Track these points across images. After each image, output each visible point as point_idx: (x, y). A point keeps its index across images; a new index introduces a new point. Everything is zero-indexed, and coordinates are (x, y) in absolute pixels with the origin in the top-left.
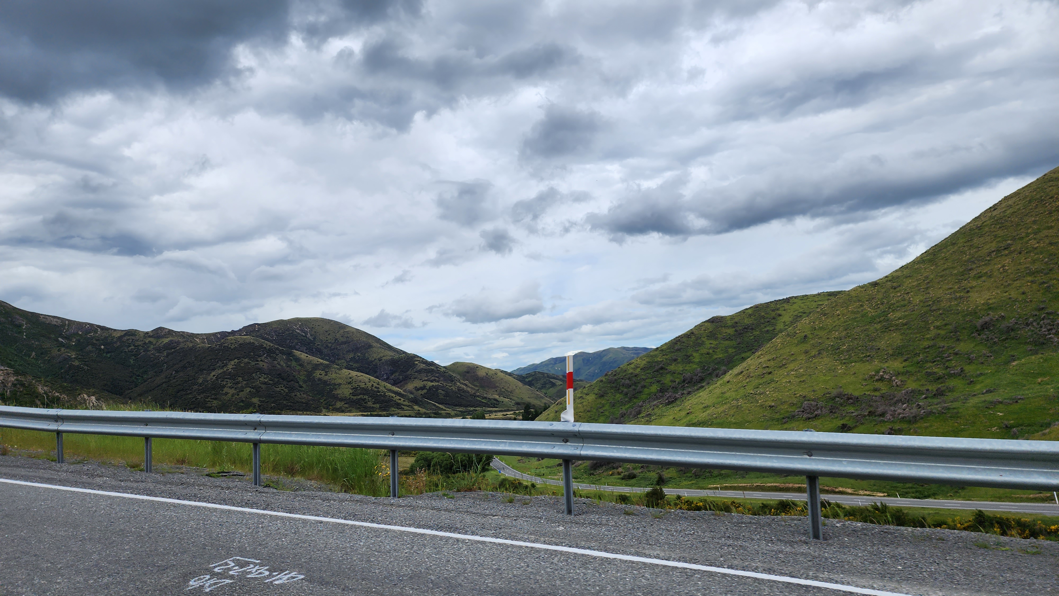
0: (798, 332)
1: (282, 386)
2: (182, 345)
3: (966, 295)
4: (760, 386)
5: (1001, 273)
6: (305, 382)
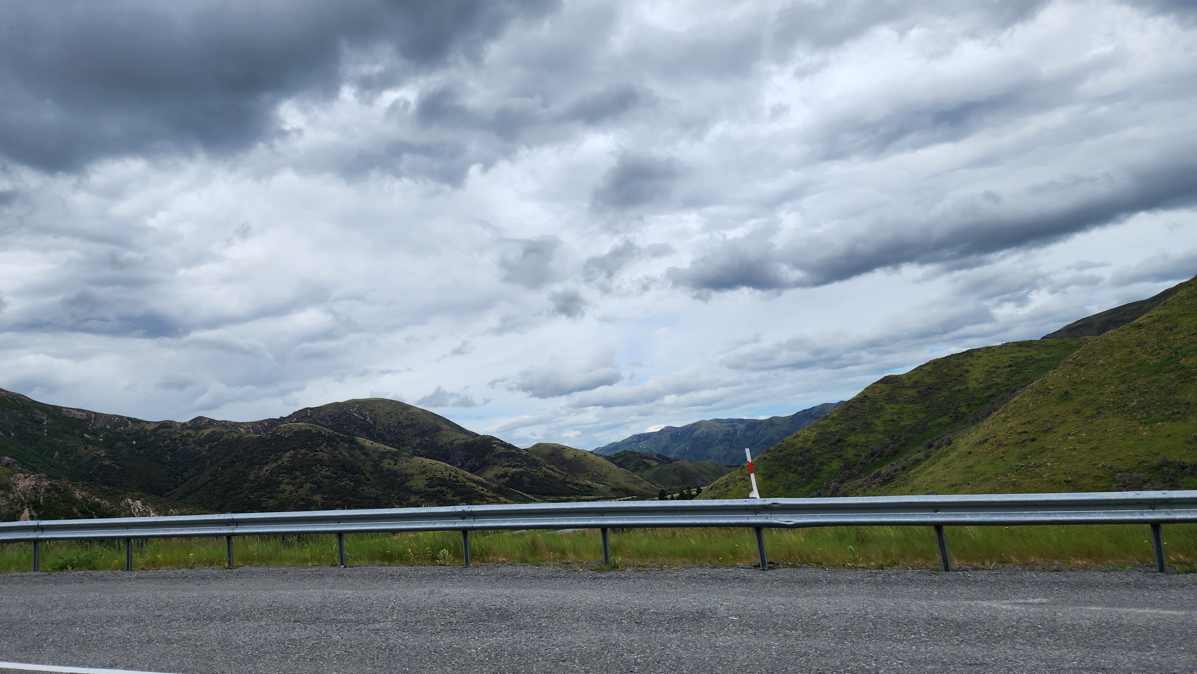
1: (347, 479)
2: (226, 436)
6: (372, 473)
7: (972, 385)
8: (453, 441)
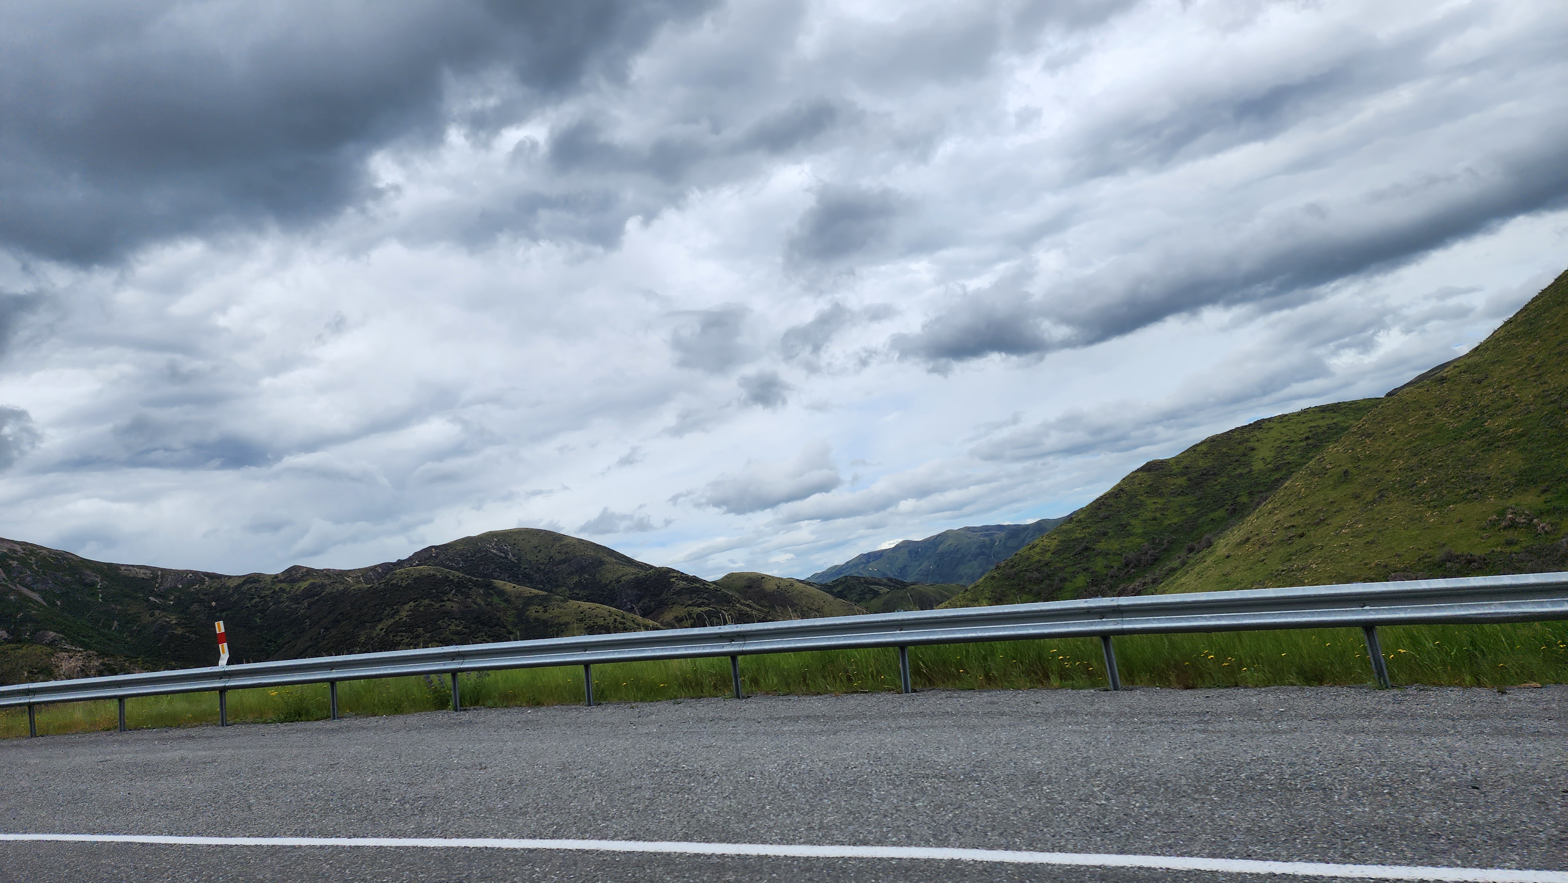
1: (483, 634)
2: (328, 589)
7: (1258, 466)
8: (620, 577)
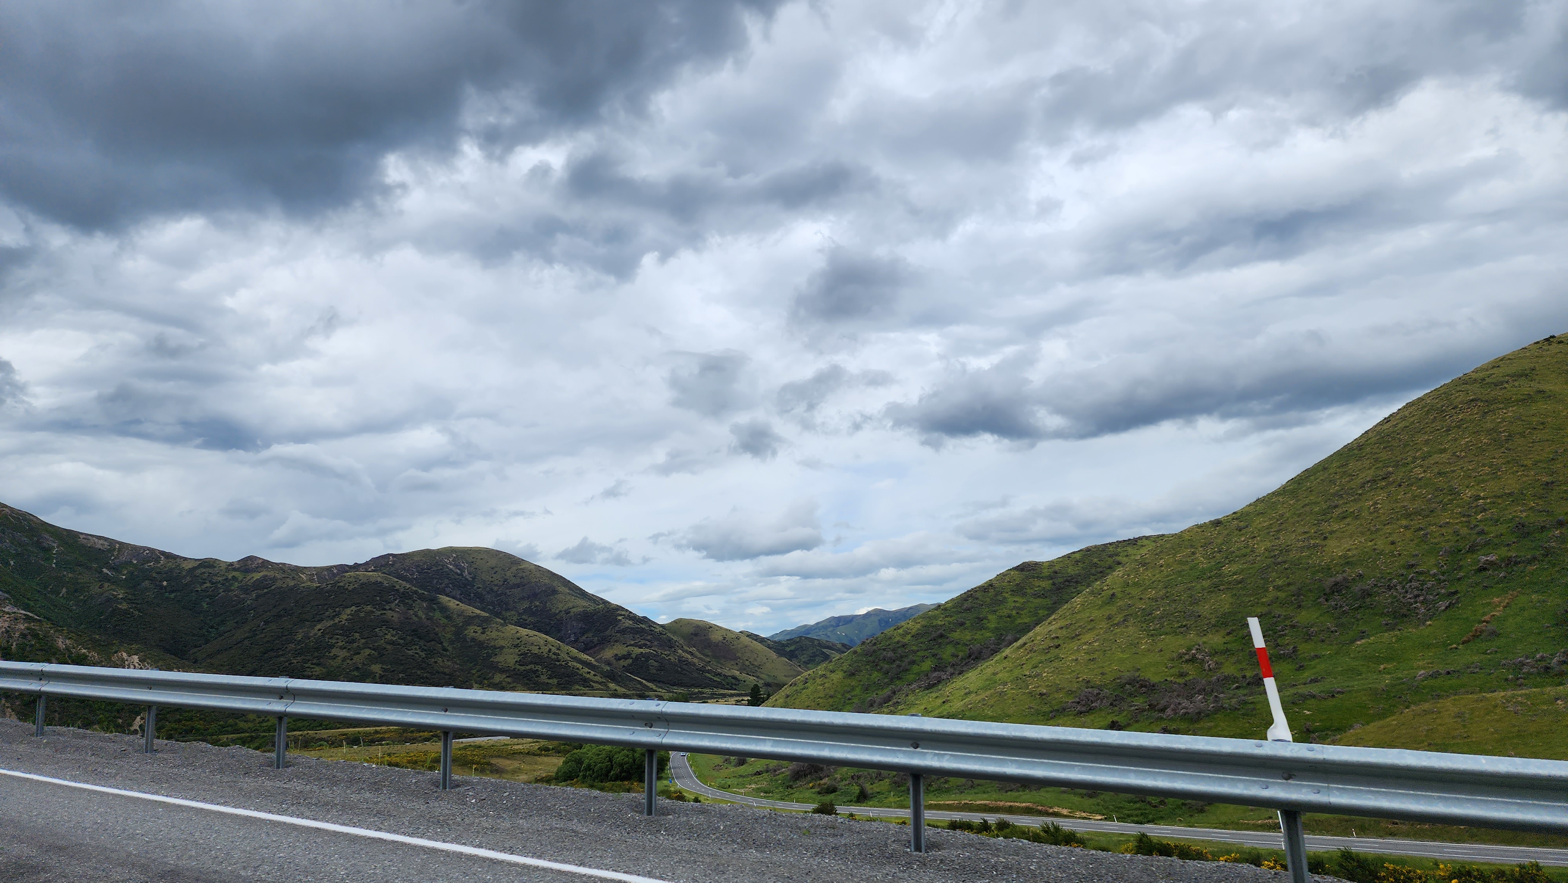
0: (1105, 588)
1: (418, 647)
2: (279, 584)
3: (1324, 543)
4: (1040, 665)
5: (1371, 513)
6: (452, 642)
8: (570, 609)
